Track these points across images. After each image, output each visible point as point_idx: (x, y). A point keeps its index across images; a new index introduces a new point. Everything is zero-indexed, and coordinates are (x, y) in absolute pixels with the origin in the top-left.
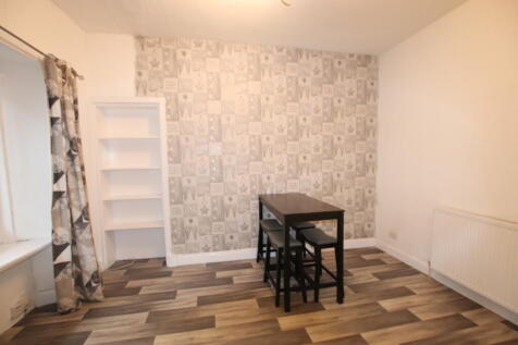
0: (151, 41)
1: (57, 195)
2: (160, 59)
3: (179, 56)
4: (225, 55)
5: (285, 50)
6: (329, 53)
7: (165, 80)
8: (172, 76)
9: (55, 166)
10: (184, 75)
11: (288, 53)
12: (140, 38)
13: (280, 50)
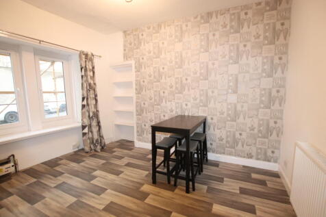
0: (128, 32)
1: (83, 106)
2: (132, 41)
3: (141, 37)
4: (163, 30)
5: (199, 17)
6: (235, 8)
7: (135, 51)
8: (137, 48)
9: (83, 95)
10: (142, 47)
11: (202, 17)
12: (125, 32)
13: (196, 18)
